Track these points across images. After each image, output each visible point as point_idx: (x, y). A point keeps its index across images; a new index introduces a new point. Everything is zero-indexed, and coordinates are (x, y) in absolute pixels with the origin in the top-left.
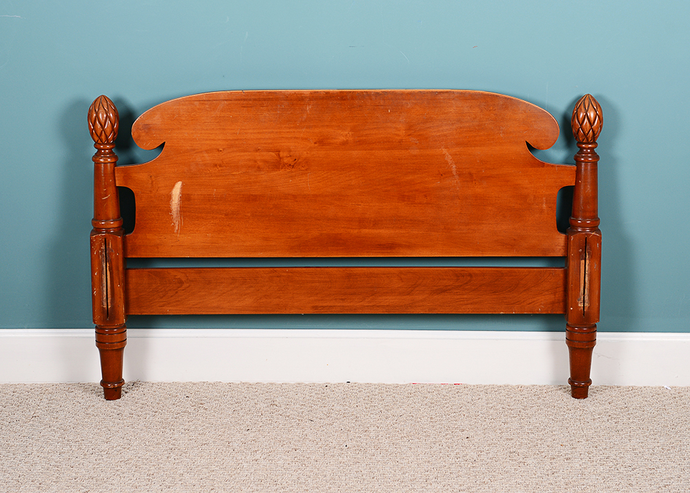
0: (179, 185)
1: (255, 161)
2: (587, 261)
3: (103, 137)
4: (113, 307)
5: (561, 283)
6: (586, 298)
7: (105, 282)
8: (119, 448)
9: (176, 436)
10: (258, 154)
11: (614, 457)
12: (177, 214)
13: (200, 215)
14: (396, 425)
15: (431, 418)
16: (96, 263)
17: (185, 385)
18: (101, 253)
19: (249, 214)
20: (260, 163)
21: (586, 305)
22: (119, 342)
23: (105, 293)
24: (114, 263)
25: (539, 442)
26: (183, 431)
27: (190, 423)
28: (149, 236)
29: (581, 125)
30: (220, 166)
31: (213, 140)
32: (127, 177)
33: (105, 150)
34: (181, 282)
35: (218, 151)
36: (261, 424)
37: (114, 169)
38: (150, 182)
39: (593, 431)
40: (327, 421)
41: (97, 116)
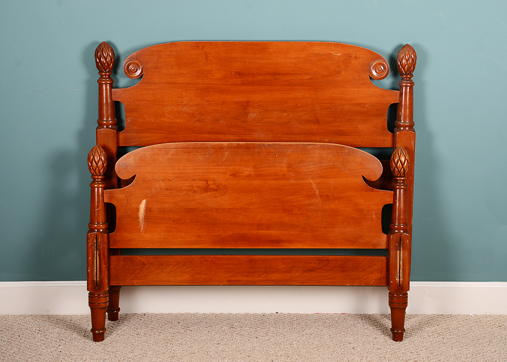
0: (144, 202)
1: (193, 187)
2: (401, 252)
3: (97, 171)
4: (100, 280)
5: (384, 266)
6: (401, 275)
7: (95, 263)
8: (140, 356)
9: (174, 348)
10: (194, 182)
11: (444, 360)
12: (142, 220)
13: (157, 221)
14: (309, 340)
15: (330, 336)
16: (90, 251)
17: (176, 315)
18: (94, 245)
19: (188, 221)
20: (195, 188)
21: (401, 279)
22: (104, 303)
23: (95, 271)
24: (102, 251)
25: (397, 350)
26: (178, 345)
27: (183, 340)
28: (125, 234)
29: (396, 165)
30: (170, 190)
31: (167, 173)
32: (111, 197)
33: (98, 179)
34: (144, 264)
35: (169, 180)
36: (226, 340)
37: (103, 191)
38: (126, 200)
39: (429, 343)
40: (266, 338)
41: (94, 158)
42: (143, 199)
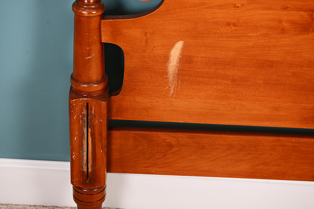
0: (179, 45)
1: (280, 22)
4: (94, 171)
7: (85, 146)
10: (285, 12)
12: (174, 77)
13: (201, 79)
16: (76, 127)
18: (82, 119)
19: (261, 82)
20: (285, 24)
22: (99, 201)
23: (85, 158)
24: (97, 130)
28: (139, 99)
30: (235, 25)
32: (115, 32)
34: (171, 146)
35: (235, 7)
37: (100, 22)
38: (144, 40)
42: (178, 41)
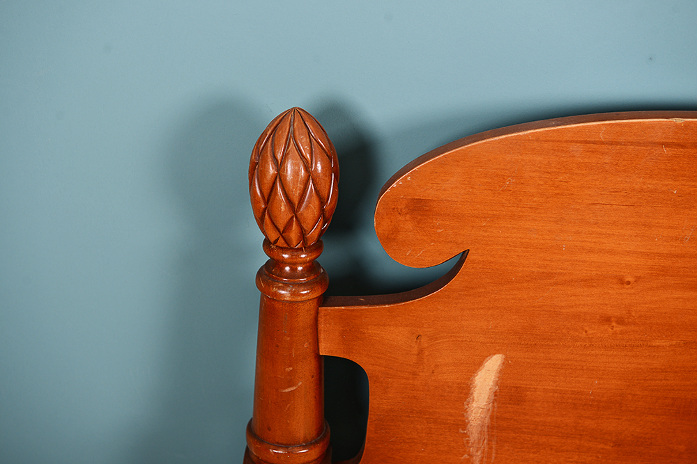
0: (494, 363)
3: (294, 234)
12: (481, 432)
13: (544, 440)
19: (682, 448)
30: (620, 321)
31: (612, 252)
32: (350, 333)
33: (294, 265)
35: (622, 281)
37: (317, 313)
38: (415, 351)
41: (280, 175)
42: (490, 354)
